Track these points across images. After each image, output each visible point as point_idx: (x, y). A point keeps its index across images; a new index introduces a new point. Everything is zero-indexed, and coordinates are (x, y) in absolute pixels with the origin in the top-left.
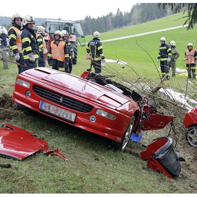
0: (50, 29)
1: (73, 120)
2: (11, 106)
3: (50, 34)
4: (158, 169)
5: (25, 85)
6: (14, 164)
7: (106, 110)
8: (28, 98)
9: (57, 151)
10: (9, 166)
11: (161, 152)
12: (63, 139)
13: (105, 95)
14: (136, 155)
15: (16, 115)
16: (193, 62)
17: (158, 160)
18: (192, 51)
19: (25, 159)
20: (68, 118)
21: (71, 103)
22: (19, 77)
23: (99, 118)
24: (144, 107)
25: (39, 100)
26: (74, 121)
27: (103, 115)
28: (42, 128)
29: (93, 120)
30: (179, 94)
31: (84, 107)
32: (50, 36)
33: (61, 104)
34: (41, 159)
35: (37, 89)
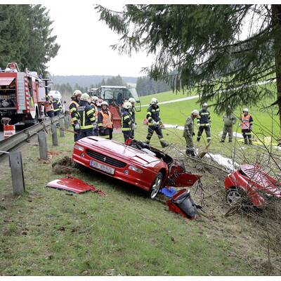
0: (104, 95)
1: (113, 173)
2: (70, 165)
4: (176, 211)
5: (81, 149)
6: (75, 195)
7: (137, 167)
8: (83, 159)
9: (100, 191)
10: (72, 195)
12: (106, 187)
13: (136, 156)
14: (164, 204)
15: (74, 172)
16: (248, 128)
17: (176, 204)
18: (247, 116)
19: (80, 193)
20: (109, 172)
22: (76, 144)
23: (131, 172)
24: (173, 167)
25: (90, 159)
27: (134, 169)
28: (92, 180)
29: (127, 173)
30: (227, 159)
31: (120, 164)
33: (105, 162)
34: (90, 194)
35: (89, 152)
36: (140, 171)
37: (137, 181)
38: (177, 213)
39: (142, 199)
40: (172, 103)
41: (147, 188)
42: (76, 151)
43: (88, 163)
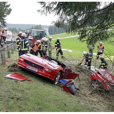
0: (33, 34)
2: (16, 67)
3: (33, 36)
4: (67, 91)
7: (49, 69)
9: (31, 80)
10: (17, 82)
11: (69, 85)
13: (48, 64)
14: (61, 87)
15: (18, 70)
16: (102, 52)
18: (102, 46)
19: (21, 81)
21: (37, 66)
22: (20, 57)
24: (66, 69)
25: (26, 65)
26: (37, 72)
27: (47, 70)
29: (44, 72)
30: (92, 67)
32: (33, 38)
33: (33, 66)
36: (50, 71)
37: (49, 76)
38: (67, 92)
39: (50, 84)
40: (65, 38)
41: (53, 79)
42: (20, 61)
43: (25, 67)
